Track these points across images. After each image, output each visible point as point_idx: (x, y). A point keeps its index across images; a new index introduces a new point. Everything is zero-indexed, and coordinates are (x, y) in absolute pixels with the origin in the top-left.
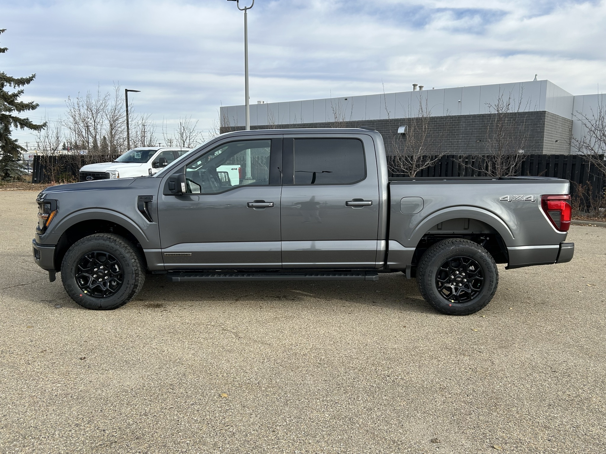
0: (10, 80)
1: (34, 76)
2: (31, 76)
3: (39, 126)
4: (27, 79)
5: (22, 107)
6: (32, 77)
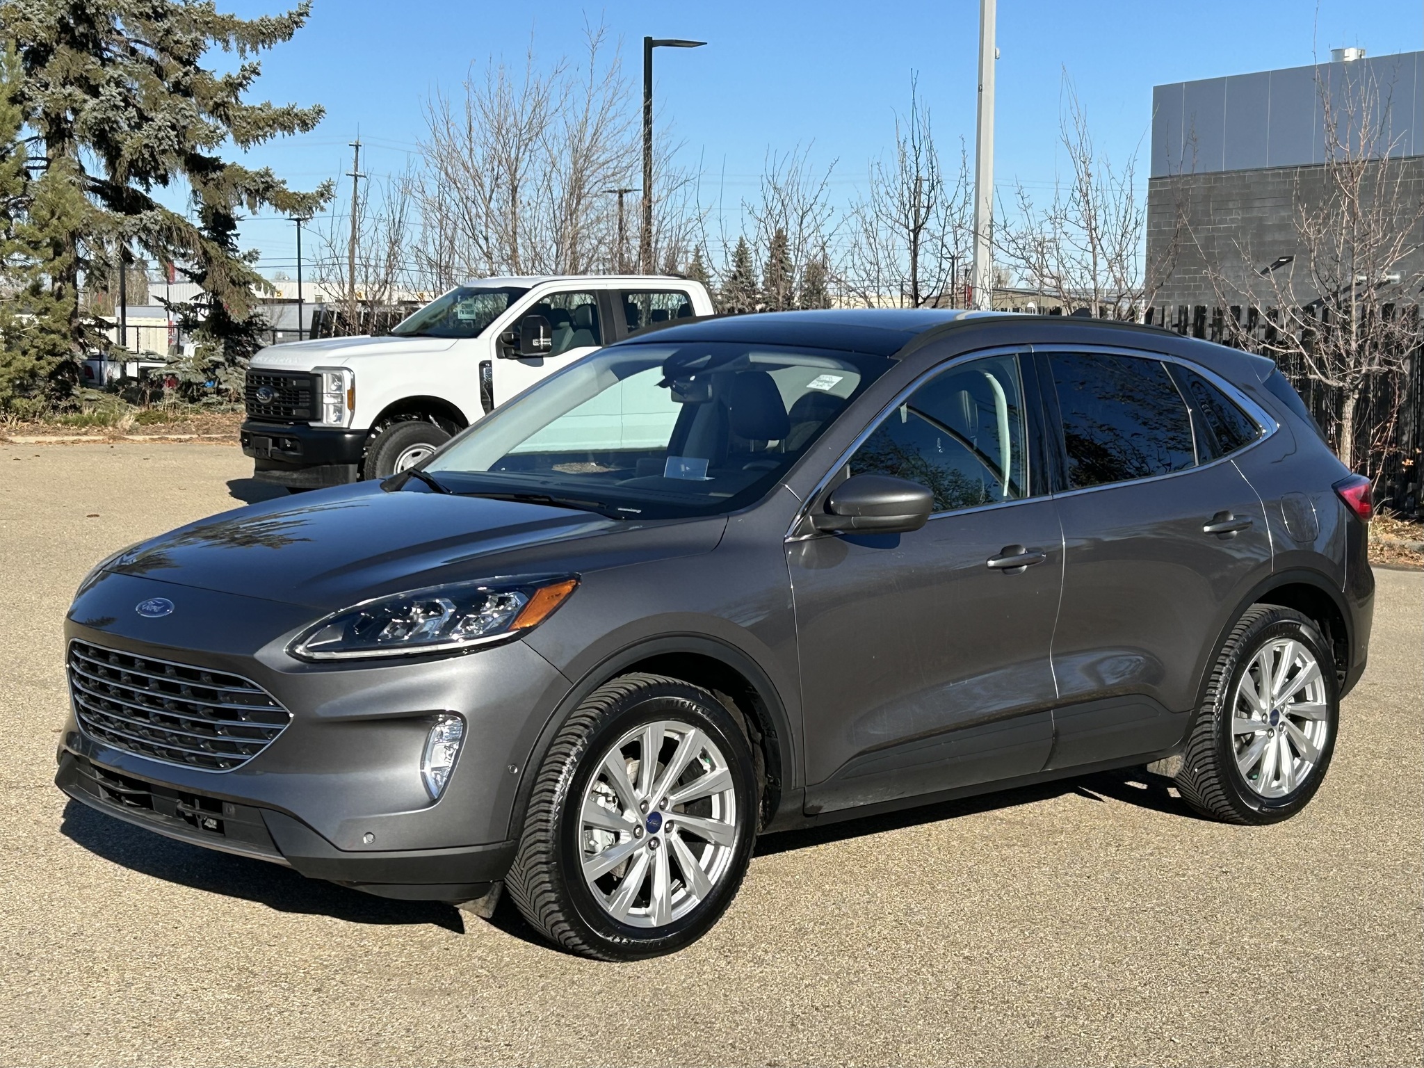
0: (221, 28)
1: (304, 12)
2: (295, 9)
3: (305, 197)
4: (279, 22)
5: (254, 126)
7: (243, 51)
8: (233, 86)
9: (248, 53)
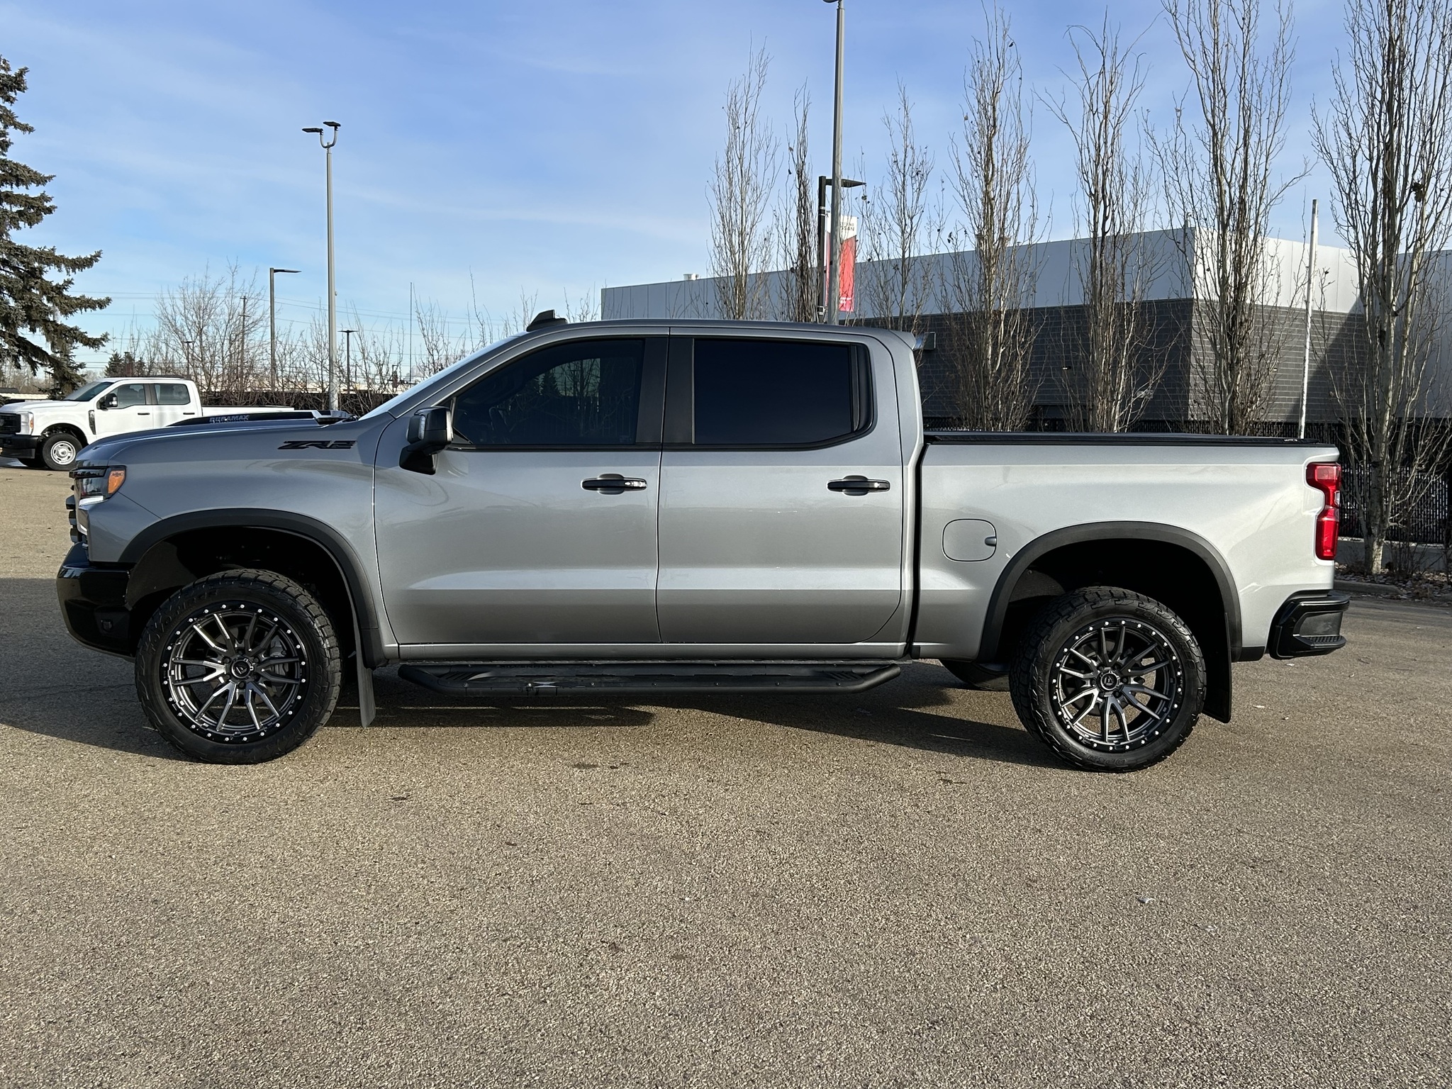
0: (58, 261)
1: (98, 255)
2: (94, 254)
3: (96, 340)
4: (86, 259)
5: (71, 306)
6: (95, 256)
7: (68, 272)
8: (59, 289)
9: (71, 273)
